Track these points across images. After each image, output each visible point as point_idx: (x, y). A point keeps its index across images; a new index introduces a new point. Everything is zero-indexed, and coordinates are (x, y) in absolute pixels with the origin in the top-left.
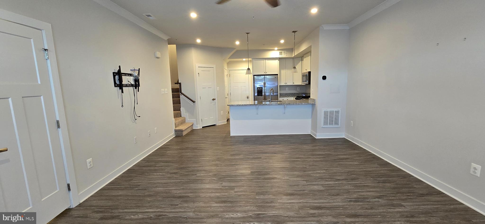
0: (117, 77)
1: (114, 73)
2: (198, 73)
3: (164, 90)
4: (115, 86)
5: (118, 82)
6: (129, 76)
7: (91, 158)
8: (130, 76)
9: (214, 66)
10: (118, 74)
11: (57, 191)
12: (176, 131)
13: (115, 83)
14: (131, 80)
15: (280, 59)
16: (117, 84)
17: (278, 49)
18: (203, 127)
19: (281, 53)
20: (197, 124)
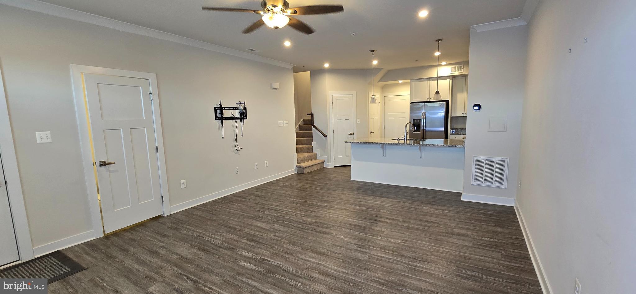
0: (219, 111)
1: (215, 108)
2: (332, 103)
3: (283, 122)
4: (216, 119)
5: (219, 116)
6: (233, 109)
7: (185, 180)
8: (236, 109)
9: (354, 93)
10: (220, 109)
11: (152, 200)
12: (297, 167)
13: (216, 117)
14: (237, 114)
15: (453, 78)
16: (218, 117)
17: (447, 63)
18: (335, 167)
19: (453, 69)
20: (328, 163)
